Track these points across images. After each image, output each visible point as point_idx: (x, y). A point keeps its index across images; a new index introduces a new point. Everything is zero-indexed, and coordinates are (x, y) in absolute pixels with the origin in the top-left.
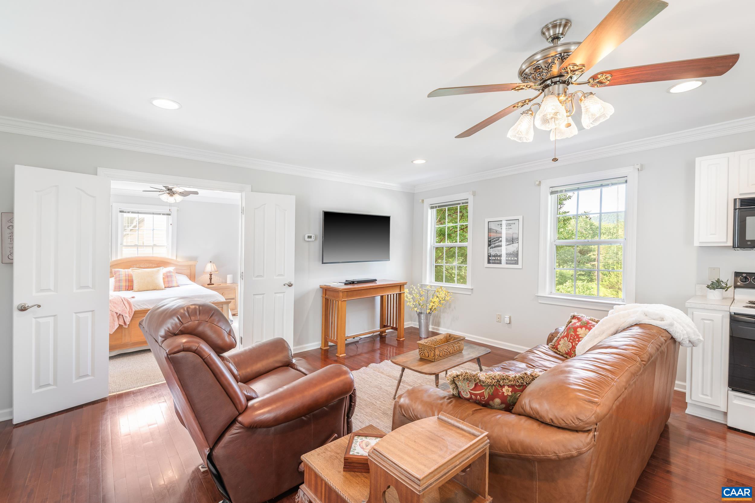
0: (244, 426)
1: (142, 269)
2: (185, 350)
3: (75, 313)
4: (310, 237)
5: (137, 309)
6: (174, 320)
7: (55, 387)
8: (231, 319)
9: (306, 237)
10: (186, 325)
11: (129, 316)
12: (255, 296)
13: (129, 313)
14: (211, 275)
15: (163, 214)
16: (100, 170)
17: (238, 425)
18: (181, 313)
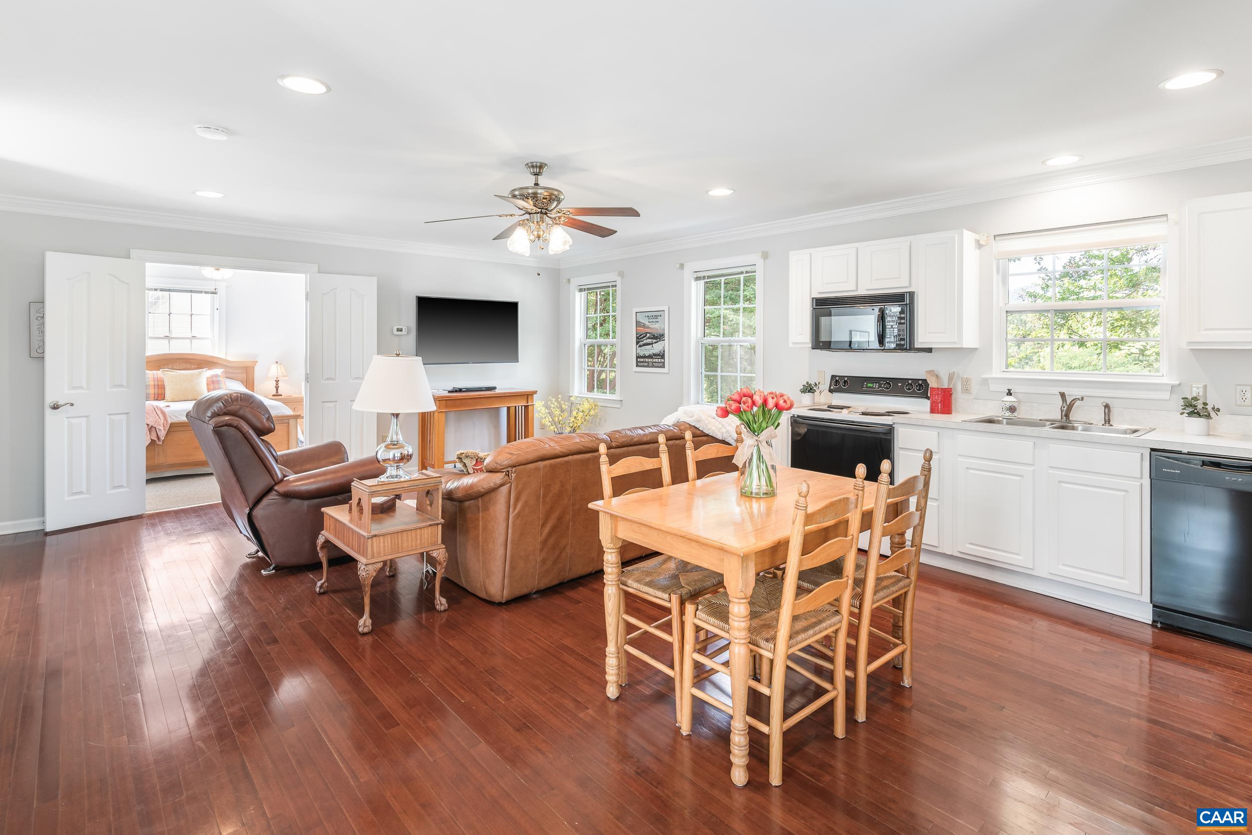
0: (278, 493)
1: (177, 371)
2: (227, 425)
3: (109, 415)
4: (400, 330)
5: (173, 421)
6: (219, 404)
7: (88, 496)
8: (301, 440)
9: (395, 329)
10: (229, 408)
11: (164, 429)
12: (324, 403)
13: (164, 426)
14: (277, 381)
15: (206, 293)
16: (134, 253)
17: (274, 492)
18: (225, 399)
